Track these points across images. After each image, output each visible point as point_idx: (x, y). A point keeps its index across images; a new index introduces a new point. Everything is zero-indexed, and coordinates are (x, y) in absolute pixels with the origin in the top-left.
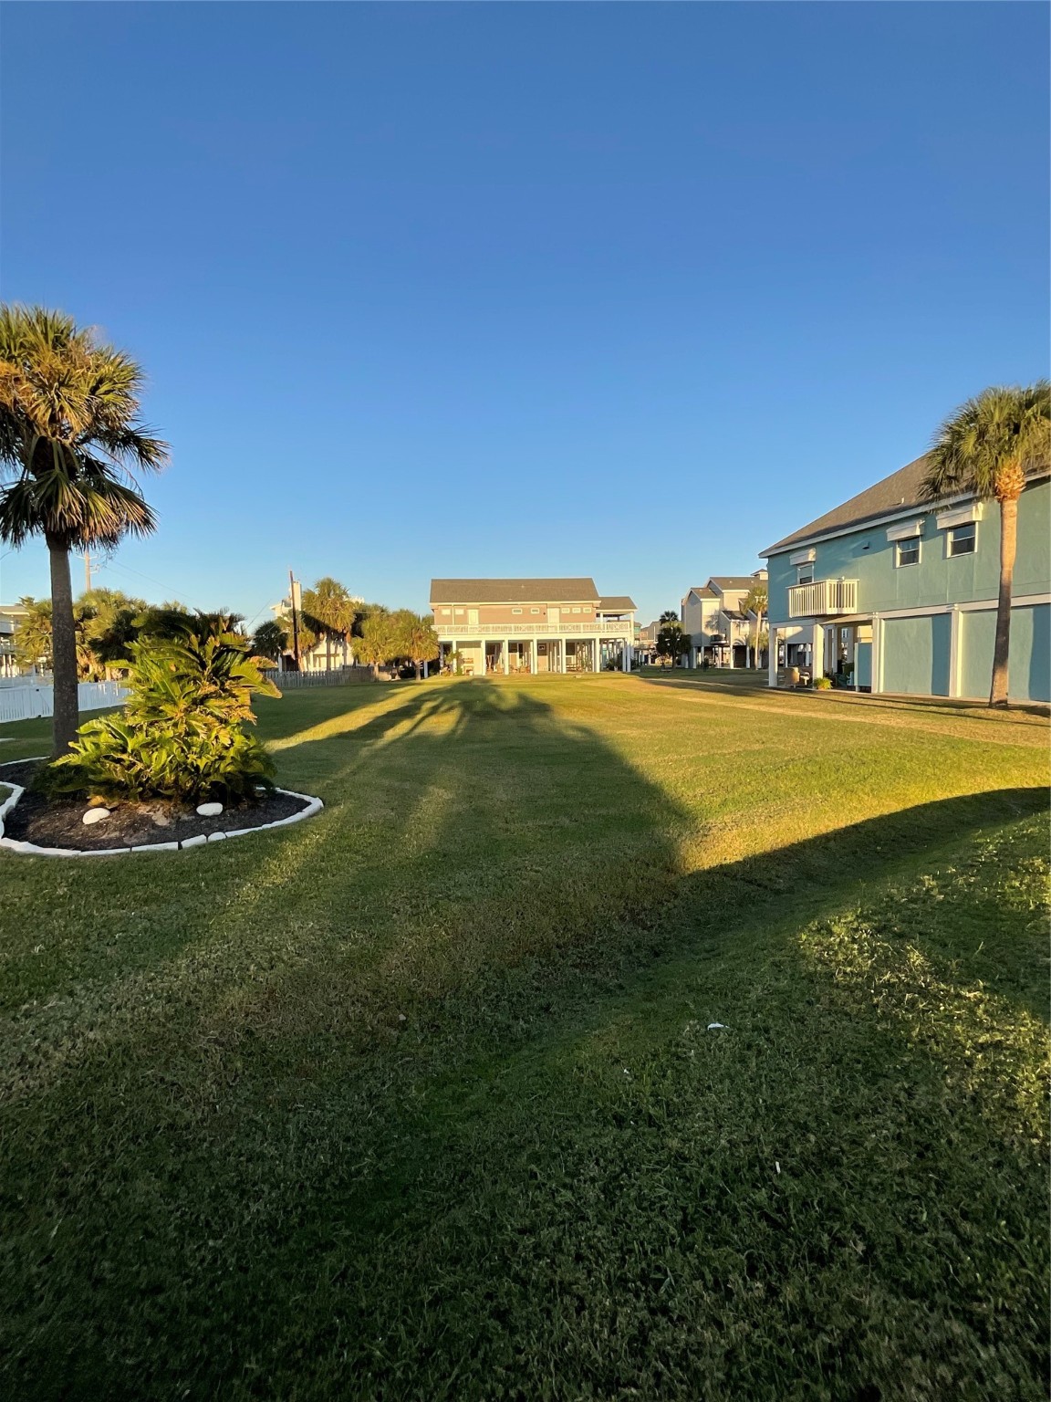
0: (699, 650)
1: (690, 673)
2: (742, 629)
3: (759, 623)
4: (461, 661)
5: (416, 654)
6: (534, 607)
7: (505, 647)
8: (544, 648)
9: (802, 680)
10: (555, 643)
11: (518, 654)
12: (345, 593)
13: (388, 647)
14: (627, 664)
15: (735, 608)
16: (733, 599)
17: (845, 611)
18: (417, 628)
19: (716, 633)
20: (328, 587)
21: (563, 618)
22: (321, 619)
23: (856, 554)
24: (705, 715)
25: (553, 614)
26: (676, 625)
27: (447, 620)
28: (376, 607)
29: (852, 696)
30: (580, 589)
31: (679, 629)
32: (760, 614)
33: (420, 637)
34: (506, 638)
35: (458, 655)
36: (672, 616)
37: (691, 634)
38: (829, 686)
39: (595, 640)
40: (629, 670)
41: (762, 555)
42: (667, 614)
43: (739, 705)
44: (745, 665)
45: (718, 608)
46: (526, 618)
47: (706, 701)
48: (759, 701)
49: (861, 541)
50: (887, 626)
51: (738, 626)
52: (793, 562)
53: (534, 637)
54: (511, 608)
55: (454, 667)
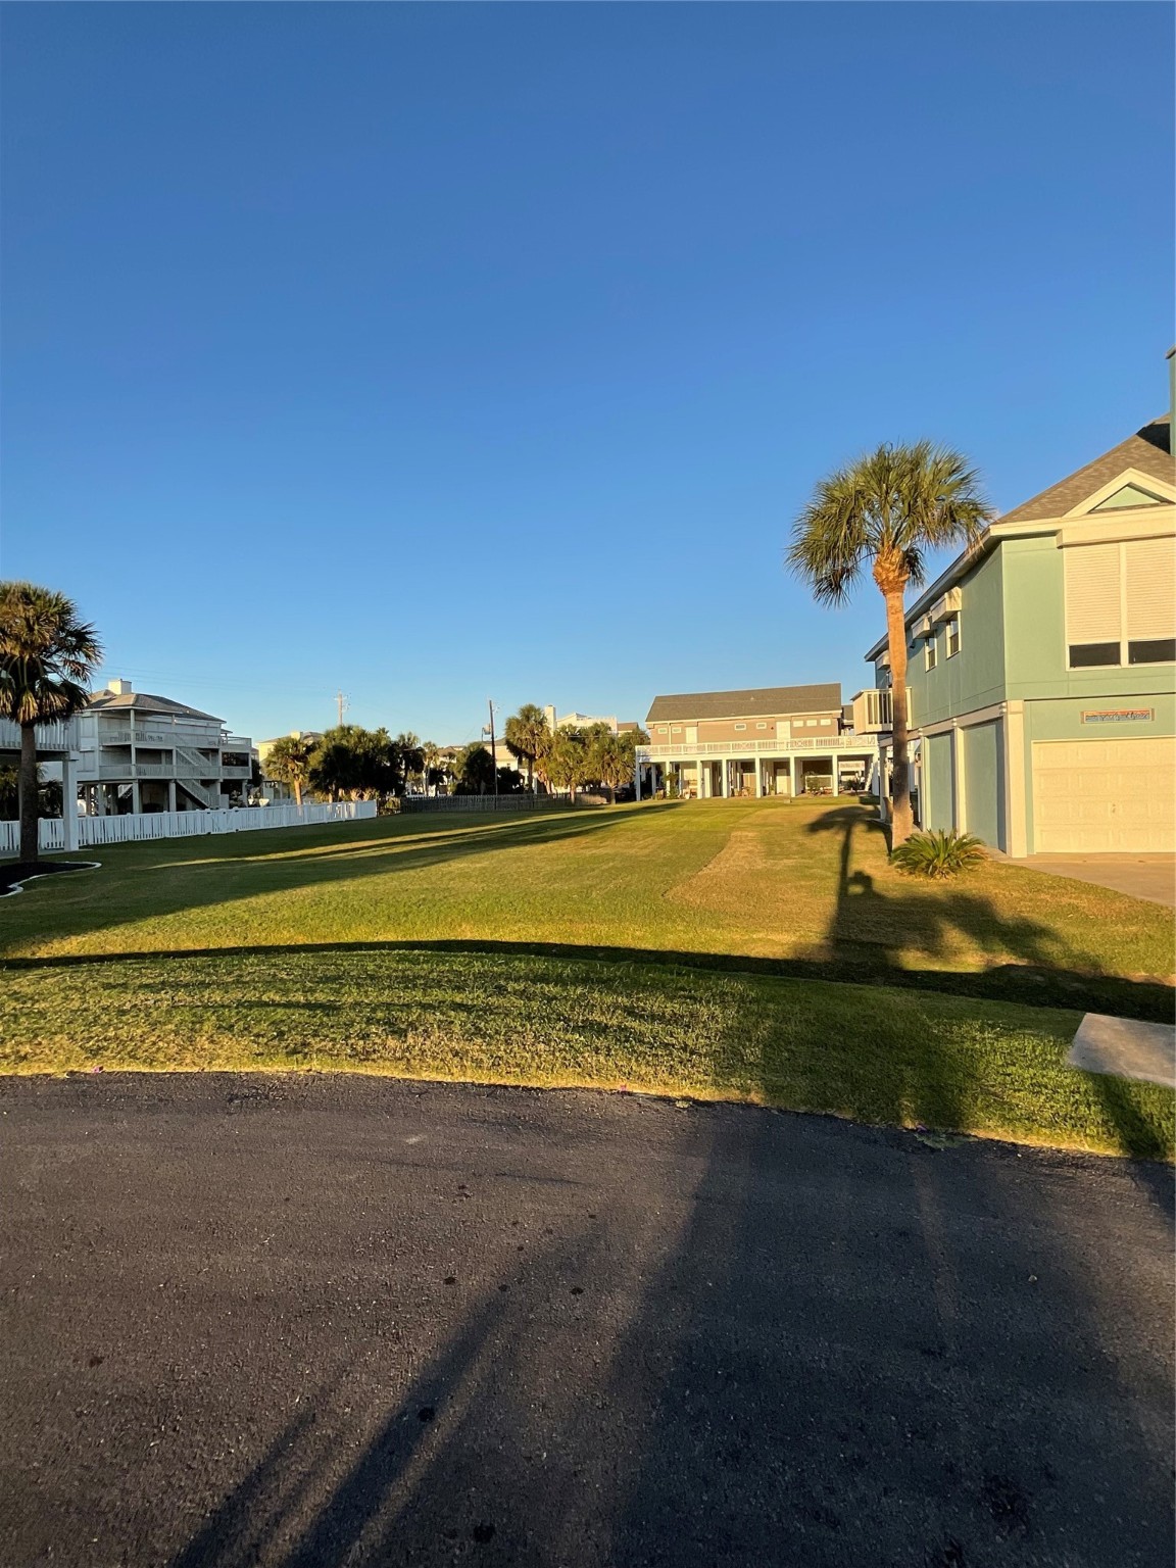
4: (678, 783)
5: (608, 777)
6: (760, 721)
7: (724, 768)
10: (785, 761)
20: (528, 712)
21: (795, 732)
22: (518, 745)
25: (783, 729)
27: (663, 739)
30: (822, 698)
33: (612, 760)
34: (725, 756)
46: (752, 734)
50: (930, 746)
53: (756, 756)
54: (733, 724)
55: (668, 789)
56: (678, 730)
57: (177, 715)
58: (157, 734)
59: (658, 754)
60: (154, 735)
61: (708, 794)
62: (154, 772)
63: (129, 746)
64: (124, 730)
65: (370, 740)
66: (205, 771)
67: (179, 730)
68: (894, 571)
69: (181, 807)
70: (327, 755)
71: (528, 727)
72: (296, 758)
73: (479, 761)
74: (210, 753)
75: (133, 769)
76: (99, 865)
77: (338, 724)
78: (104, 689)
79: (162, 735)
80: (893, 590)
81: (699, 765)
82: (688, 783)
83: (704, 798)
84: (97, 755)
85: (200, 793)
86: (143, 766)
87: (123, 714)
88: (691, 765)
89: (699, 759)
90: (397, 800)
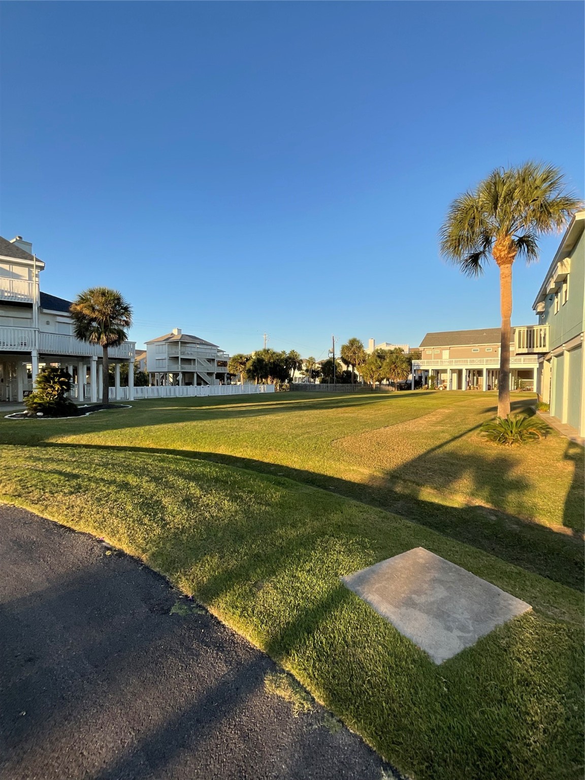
7: (464, 373)
18: (395, 362)
33: (396, 367)
46: (482, 354)
53: (484, 367)
54: (472, 349)
55: (430, 384)
56: (438, 351)
57: (198, 344)
58: (190, 352)
59: (425, 364)
60: (189, 352)
61: (455, 387)
62: (189, 368)
63: (178, 357)
64: (177, 351)
65: (277, 356)
66: (209, 369)
67: (199, 350)
68: (504, 250)
69: (199, 384)
70: (254, 362)
71: (352, 349)
72: (241, 363)
73: (329, 367)
74: (211, 361)
75: (180, 367)
76: (131, 407)
77: (264, 348)
78: (171, 333)
79: (192, 353)
80: (504, 263)
81: (449, 371)
82: (444, 381)
83: (451, 390)
84: (167, 360)
85: (207, 378)
86: (184, 366)
87: (176, 343)
88: (445, 371)
89: (449, 368)
90: (288, 385)
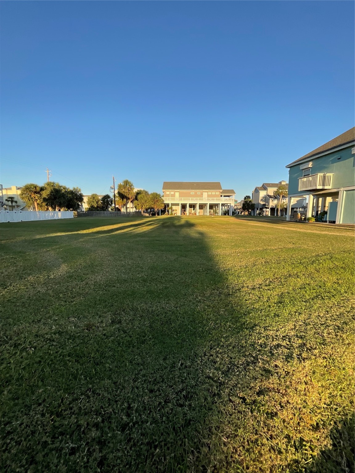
0: (258, 209)
1: (254, 216)
2: (274, 202)
3: (281, 200)
4: (172, 210)
5: (156, 207)
6: (198, 192)
7: (188, 206)
8: (202, 207)
9: (301, 218)
10: (206, 204)
11: (193, 208)
12: (132, 185)
13: (146, 204)
14: (231, 213)
15: (272, 194)
16: (271, 191)
17: (326, 187)
18: (156, 197)
19: (264, 203)
20: (126, 182)
21: (209, 196)
22: (124, 194)
23: (333, 162)
24: (260, 230)
25: (205, 194)
26: (250, 200)
27: (168, 196)
28: (144, 191)
29: (326, 225)
30: (216, 186)
31: (250, 201)
32: (281, 196)
33: (157, 201)
34: (188, 202)
35: (171, 208)
36: (249, 197)
37: (255, 203)
38: (314, 221)
39: (219, 204)
40: (231, 215)
41: (287, 167)
42: (247, 197)
43: (274, 227)
44: (274, 215)
45: (265, 194)
46: (196, 195)
47: (260, 225)
48: (284, 225)
49: (337, 156)
50: (347, 194)
51: (273, 201)
52: (301, 168)
53: (197, 202)
54: (190, 192)
55: (170, 212)
56: (172, 193)
59: (167, 200)
89: (180, 202)
